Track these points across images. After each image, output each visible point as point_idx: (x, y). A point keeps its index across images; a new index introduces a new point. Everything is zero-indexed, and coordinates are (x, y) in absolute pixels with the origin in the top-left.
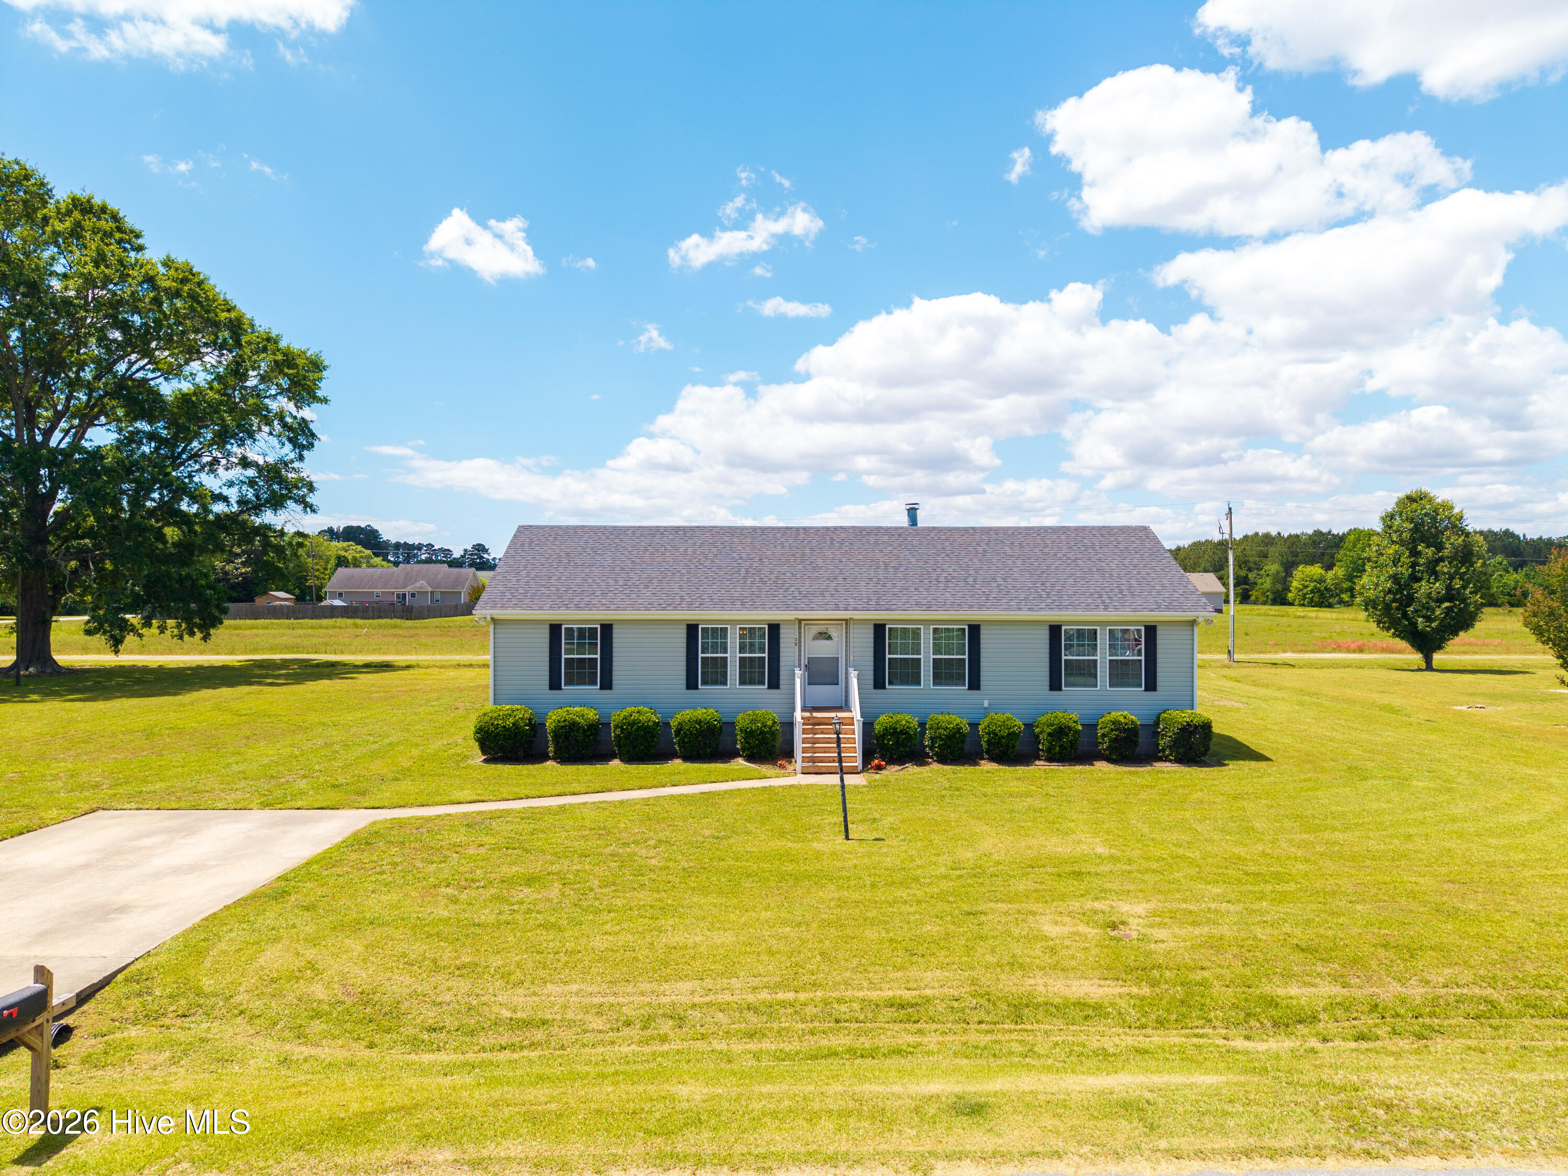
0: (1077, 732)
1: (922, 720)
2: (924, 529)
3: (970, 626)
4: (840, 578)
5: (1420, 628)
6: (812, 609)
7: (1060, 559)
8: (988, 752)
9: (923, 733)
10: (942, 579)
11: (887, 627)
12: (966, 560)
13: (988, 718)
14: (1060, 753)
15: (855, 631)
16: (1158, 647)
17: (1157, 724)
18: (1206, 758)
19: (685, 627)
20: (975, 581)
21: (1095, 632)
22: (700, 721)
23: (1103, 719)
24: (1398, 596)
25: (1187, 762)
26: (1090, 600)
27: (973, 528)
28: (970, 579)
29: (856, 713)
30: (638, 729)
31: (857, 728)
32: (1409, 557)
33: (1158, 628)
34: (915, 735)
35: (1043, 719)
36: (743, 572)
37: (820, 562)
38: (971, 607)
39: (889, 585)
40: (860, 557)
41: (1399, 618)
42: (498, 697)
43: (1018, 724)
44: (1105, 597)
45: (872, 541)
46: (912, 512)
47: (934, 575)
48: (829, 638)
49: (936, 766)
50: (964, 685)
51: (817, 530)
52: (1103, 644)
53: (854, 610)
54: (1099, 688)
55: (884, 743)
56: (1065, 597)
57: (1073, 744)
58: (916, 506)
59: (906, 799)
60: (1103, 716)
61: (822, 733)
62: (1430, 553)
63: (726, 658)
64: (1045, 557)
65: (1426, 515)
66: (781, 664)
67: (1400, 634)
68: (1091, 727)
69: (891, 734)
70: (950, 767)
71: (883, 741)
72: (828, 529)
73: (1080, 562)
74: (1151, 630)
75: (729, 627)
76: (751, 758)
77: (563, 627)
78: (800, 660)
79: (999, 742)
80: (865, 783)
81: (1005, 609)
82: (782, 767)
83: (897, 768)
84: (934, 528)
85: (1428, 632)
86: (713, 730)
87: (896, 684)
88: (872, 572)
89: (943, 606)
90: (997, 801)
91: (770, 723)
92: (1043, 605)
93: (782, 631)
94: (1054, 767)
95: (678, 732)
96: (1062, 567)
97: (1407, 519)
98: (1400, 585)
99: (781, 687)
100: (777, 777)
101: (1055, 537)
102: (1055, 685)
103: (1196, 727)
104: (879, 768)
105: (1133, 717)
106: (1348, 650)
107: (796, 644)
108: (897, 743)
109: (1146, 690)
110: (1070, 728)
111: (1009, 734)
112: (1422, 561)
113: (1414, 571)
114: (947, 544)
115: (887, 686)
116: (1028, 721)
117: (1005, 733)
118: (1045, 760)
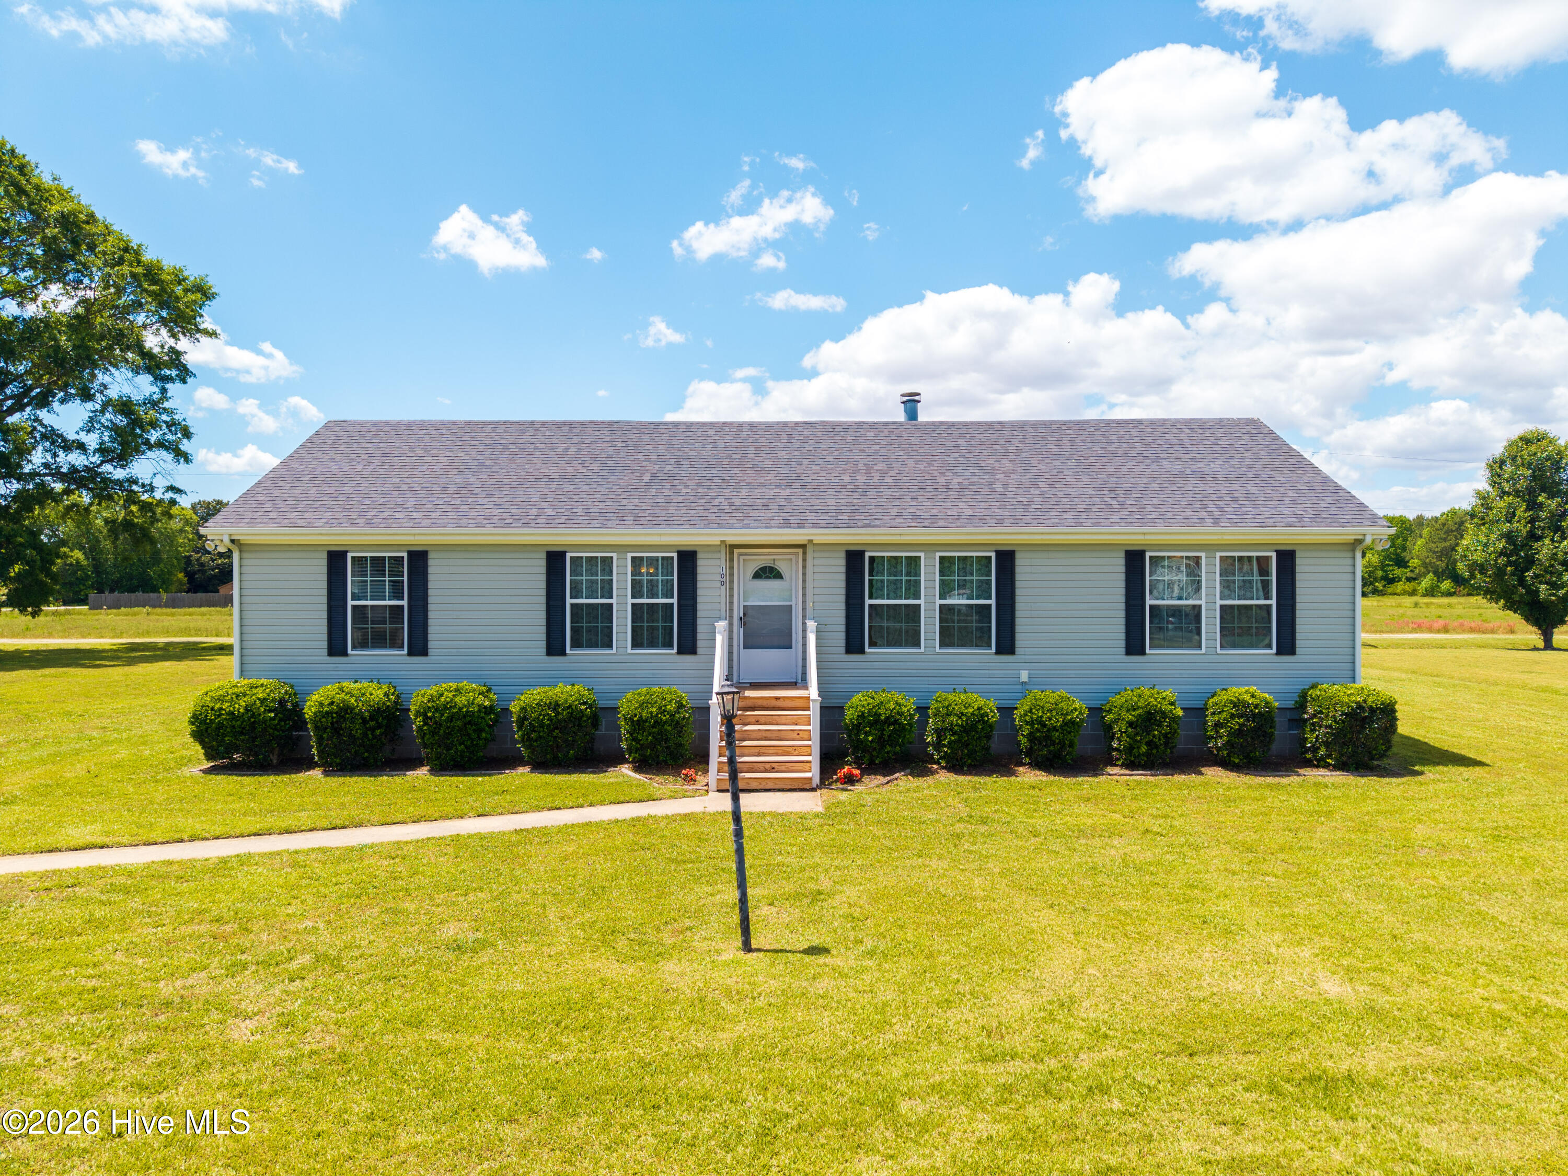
0: (1175, 719)
1: (922, 703)
2: (927, 424)
3: (999, 554)
4: (797, 485)
5: (1542, 596)
6: (747, 526)
7: (1134, 458)
8: (1029, 753)
9: (923, 722)
10: (954, 484)
11: (867, 555)
12: (991, 461)
13: (1029, 698)
14: (1148, 755)
15: (816, 562)
16: (1298, 584)
17: (1301, 705)
18: (1385, 762)
19: (544, 556)
20: (1005, 486)
21: (1197, 560)
22: (557, 705)
23: (1215, 699)
24: (1514, 558)
25: (1357, 769)
26: (1189, 512)
27: (1000, 423)
28: (998, 486)
29: (813, 692)
30: (451, 718)
31: (814, 713)
32: (1525, 511)
33: (1298, 555)
34: (911, 725)
35: (1118, 700)
36: (647, 476)
37: (768, 464)
38: (1000, 521)
39: (871, 493)
40: (831, 459)
41: (1514, 586)
42: (247, 667)
43: (1079, 706)
44: (1212, 508)
45: (849, 439)
46: (911, 402)
47: (942, 481)
48: (779, 576)
49: (945, 777)
50: (989, 646)
51: (769, 426)
52: (1211, 580)
53: (815, 526)
54: (1203, 650)
55: (859, 740)
56: (1149, 508)
57: (1168, 739)
58: (916, 398)
59: (888, 843)
60: (1214, 694)
61: (758, 722)
62: (1553, 506)
63: (611, 605)
64: (1111, 456)
65: (1548, 458)
66: (699, 614)
67: (1511, 606)
68: (1197, 713)
69: (871, 725)
70: (968, 778)
71: (858, 734)
72: (785, 424)
73: (1165, 462)
74: (1287, 558)
75: (614, 555)
76: (644, 765)
77: (350, 555)
78: (731, 610)
79: (1048, 737)
80: (820, 809)
81: (1055, 525)
82: (690, 780)
83: (882, 779)
84: (942, 423)
85: (1552, 602)
86: (580, 719)
87: (881, 646)
88: (846, 477)
89: (957, 521)
90: (1055, 845)
91: (672, 707)
92: (1115, 519)
93: (700, 563)
94: (1139, 778)
95: (521, 721)
96: (1138, 469)
97: (1523, 465)
98: (1515, 545)
99: (699, 650)
100: (671, 797)
101: (1122, 432)
102: (1134, 646)
103: (1372, 710)
104: (850, 780)
105: (1267, 695)
106: (1430, 630)
107: (722, 583)
108: (880, 740)
109: (1279, 653)
110: (1164, 714)
111: (1065, 724)
112: (1543, 515)
113: (1533, 527)
114: (961, 441)
115: (867, 649)
116: (1095, 704)
117: (1057, 721)
118: (1122, 766)
